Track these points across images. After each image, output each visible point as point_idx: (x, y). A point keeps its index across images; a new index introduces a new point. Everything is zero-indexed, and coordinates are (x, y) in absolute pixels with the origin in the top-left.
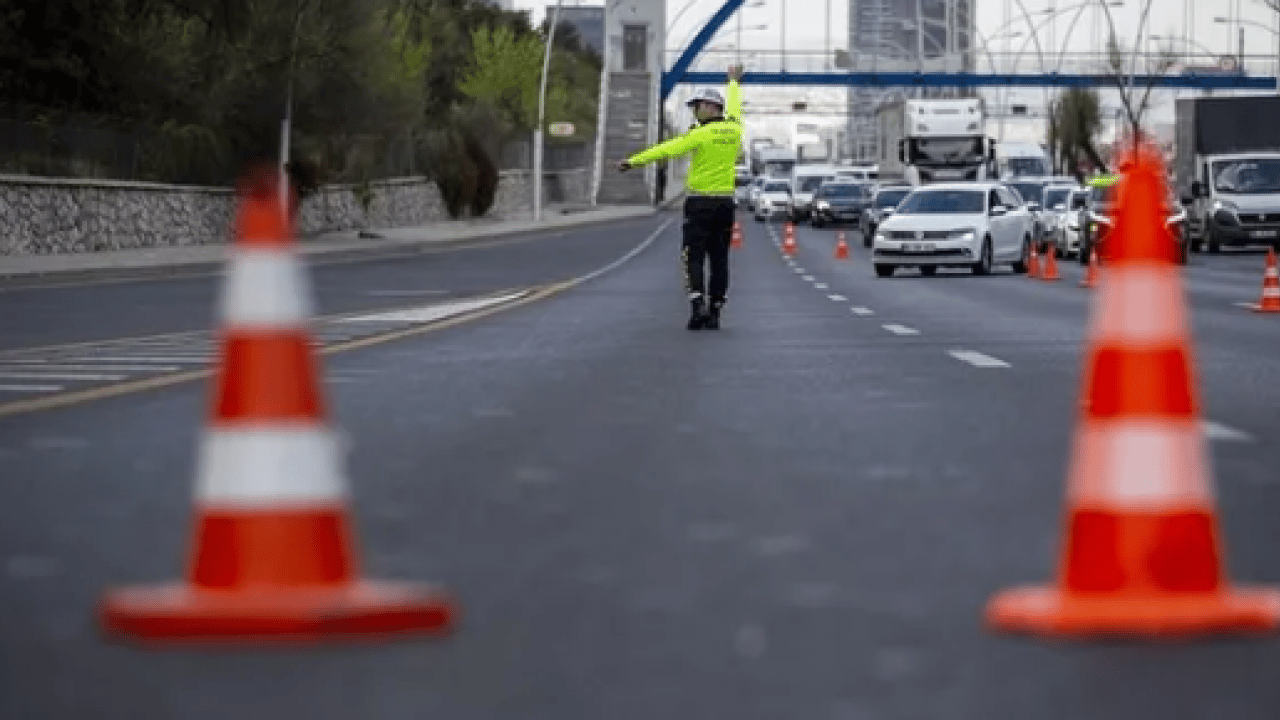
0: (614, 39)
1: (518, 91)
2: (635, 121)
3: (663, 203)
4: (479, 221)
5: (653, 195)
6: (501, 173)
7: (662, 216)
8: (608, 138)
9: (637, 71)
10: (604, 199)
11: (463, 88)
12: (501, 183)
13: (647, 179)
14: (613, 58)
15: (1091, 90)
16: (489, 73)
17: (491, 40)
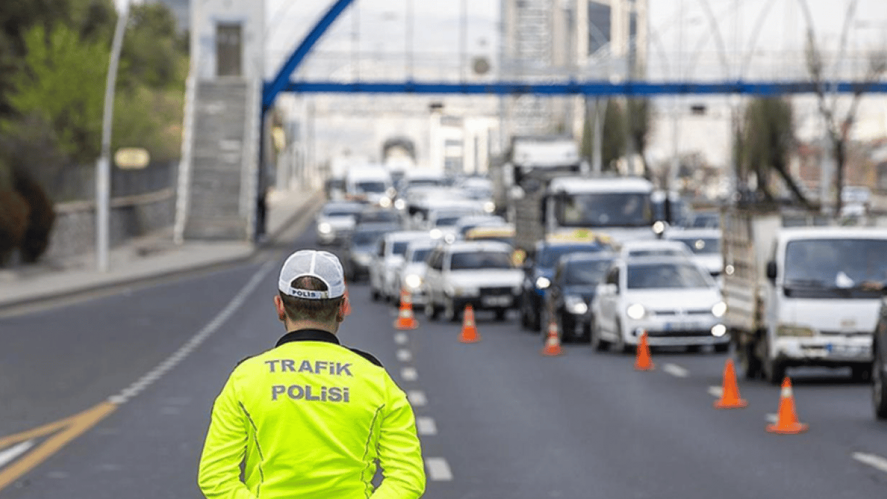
0: (204, 40)
1: (80, 106)
2: (230, 138)
3: (263, 240)
4: (31, 269)
5: (250, 230)
6: (61, 207)
7: (263, 256)
8: (196, 161)
9: (230, 79)
10: (190, 236)
11: (15, 101)
12: (60, 222)
13: (242, 211)
14: (202, 62)
15: (785, 99)
16: (46, 83)
17: (48, 42)
